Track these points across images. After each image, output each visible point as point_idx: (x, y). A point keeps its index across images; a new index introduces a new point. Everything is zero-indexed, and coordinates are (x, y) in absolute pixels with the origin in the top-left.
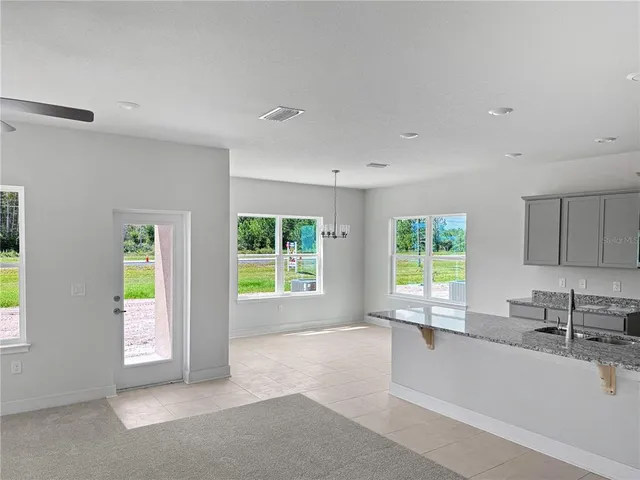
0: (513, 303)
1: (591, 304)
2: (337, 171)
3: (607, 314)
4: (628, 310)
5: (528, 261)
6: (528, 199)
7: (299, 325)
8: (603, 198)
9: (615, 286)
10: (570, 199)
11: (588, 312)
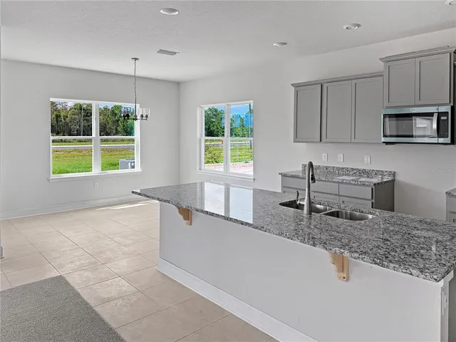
0: (284, 175)
1: (348, 175)
2: (136, 59)
3: (358, 185)
4: (375, 180)
5: (297, 139)
6: (296, 86)
7: (115, 199)
8: (354, 81)
9: (367, 159)
10: (328, 84)
11: (342, 183)
